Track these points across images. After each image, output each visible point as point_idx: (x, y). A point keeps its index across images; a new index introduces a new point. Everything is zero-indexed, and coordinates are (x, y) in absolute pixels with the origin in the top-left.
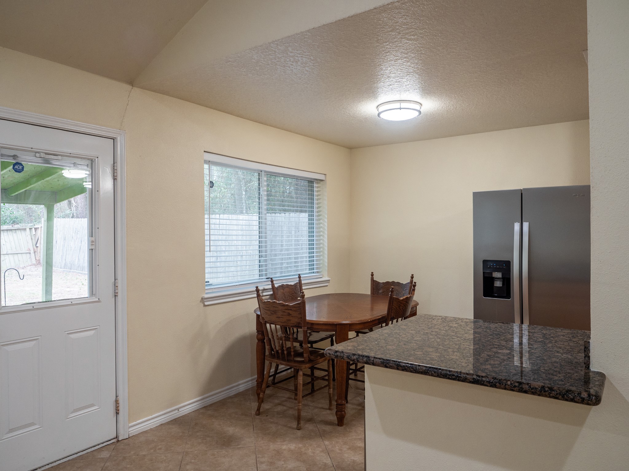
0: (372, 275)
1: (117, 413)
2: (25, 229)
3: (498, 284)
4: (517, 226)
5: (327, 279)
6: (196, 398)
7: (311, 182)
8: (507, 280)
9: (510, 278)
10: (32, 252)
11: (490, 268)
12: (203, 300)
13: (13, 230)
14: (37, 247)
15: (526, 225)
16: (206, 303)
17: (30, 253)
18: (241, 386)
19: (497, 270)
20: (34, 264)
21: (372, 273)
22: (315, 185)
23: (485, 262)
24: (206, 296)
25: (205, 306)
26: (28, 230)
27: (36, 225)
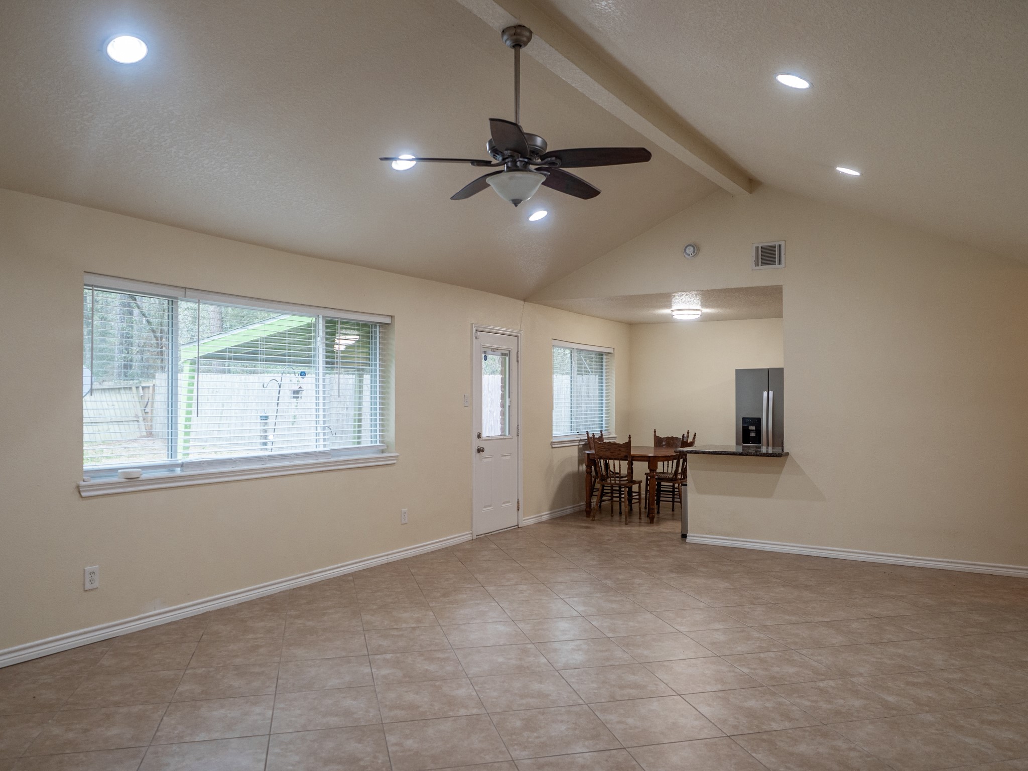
0: (655, 432)
1: (518, 510)
2: (130, 388)
3: (753, 435)
4: (765, 394)
5: (614, 435)
6: (547, 511)
7: (601, 354)
8: (758, 431)
9: (760, 430)
10: (141, 419)
11: (747, 423)
12: (552, 443)
13: (116, 388)
14: (146, 413)
15: (771, 393)
16: (553, 446)
17: (138, 421)
18: (567, 510)
19: (752, 424)
20: (144, 437)
21: (655, 430)
22: (604, 357)
23: (744, 419)
24: (554, 441)
25: (552, 448)
26: (134, 389)
27: (142, 382)
